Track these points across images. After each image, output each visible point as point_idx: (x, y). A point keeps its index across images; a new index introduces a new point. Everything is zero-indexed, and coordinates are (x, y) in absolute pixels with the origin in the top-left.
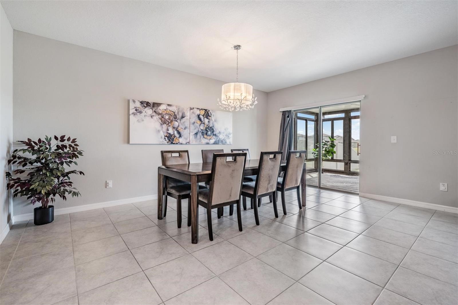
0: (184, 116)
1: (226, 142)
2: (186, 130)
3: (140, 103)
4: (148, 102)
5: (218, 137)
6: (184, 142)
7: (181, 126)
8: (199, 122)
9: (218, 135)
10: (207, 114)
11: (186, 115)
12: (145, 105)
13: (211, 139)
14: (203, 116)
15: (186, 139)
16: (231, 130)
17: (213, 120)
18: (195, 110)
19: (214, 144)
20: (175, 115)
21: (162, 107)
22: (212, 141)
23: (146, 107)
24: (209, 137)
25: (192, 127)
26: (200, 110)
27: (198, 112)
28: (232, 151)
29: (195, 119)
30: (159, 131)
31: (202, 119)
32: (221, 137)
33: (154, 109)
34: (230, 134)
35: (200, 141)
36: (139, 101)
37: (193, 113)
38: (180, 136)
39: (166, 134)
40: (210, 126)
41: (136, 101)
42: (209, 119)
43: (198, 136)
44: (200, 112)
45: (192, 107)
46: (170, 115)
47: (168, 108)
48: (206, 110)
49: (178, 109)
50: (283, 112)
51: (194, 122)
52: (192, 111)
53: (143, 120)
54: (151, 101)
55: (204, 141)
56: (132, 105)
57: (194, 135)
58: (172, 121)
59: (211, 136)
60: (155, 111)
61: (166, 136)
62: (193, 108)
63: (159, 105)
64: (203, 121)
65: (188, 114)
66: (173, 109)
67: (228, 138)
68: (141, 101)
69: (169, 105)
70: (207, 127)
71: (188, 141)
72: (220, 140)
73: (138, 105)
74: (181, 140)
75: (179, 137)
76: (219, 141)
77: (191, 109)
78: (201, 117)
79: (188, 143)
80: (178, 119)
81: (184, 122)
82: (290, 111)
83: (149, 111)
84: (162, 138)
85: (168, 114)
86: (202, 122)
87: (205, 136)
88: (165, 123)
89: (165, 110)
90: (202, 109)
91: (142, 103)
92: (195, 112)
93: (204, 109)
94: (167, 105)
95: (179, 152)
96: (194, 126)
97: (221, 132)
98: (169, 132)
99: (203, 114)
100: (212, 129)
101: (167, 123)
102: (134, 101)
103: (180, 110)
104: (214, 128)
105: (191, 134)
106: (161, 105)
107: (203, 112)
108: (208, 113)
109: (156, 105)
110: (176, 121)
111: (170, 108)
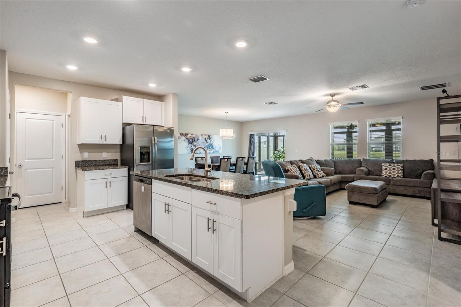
1: (219, 152)
6: (199, 153)
7: (197, 144)
8: (205, 142)
9: (215, 148)
10: (209, 138)
11: (199, 138)
14: (208, 138)
16: (221, 145)
17: (212, 140)
18: (204, 135)
19: (213, 153)
20: (194, 139)
21: (189, 135)
22: (212, 152)
23: (182, 136)
24: (210, 150)
25: (202, 145)
27: (205, 137)
28: (224, 157)
29: (204, 140)
30: (187, 147)
31: (207, 140)
32: (217, 149)
33: (185, 137)
34: (221, 147)
37: (203, 137)
39: (190, 149)
40: (211, 143)
42: (210, 140)
47: (192, 135)
48: (209, 135)
50: (250, 134)
51: (203, 142)
53: (181, 143)
54: (184, 133)
58: (193, 142)
59: (212, 149)
60: (186, 138)
63: (187, 134)
65: (200, 138)
66: (194, 136)
67: (220, 149)
69: (192, 134)
70: (209, 144)
71: (200, 152)
76: (215, 151)
77: (202, 135)
78: (207, 139)
81: (199, 142)
82: (254, 134)
83: (183, 138)
84: (189, 151)
85: (192, 139)
87: (209, 149)
88: (190, 143)
89: (190, 137)
90: (207, 135)
91: (180, 134)
95: (201, 158)
98: (192, 148)
100: (212, 145)
101: (191, 143)
103: (197, 136)
107: (207, 137)
109: (186, 135)
110: (195, 142)
111: (193, 136)
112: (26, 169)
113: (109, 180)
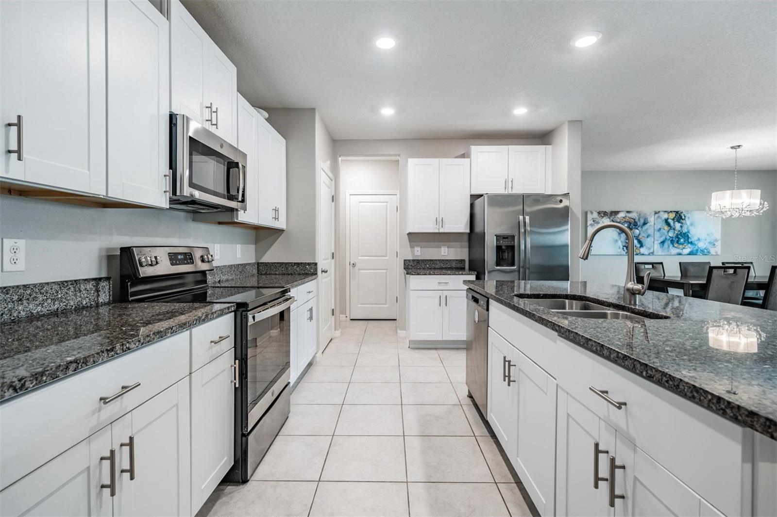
0: (646, 222)
1: (709, 252)
2: (649, 239)
3: (597, 214)
4: (606, 212)
5: (696, 245)
6: (647, 253)
7: (642, 234)
8: (666, 228)
9: (696, 243)
10: (679, 217)
11: (649, 220)
12: (603, 215)
13: (684, 248)
14: (673, 219)
15: (649, 249)
16: (718, 235)
17: (688, 224)
18: (662, 213)
19: (689, 254)
20: (635, 222)
21: (621, 215)
22: (687, 251)
23: (603, 217)
24: (681, 246)
25: (657, 234)
26: (668, 213)
27: (666, 216)
28: (723, 263)
29: (660, 224)
30: (616, 241)
31: (672, 224)
32: (701, 245)
33: (611, 219)
34: (716, 240)
35: (668, 251)
36: (596, 211)
37: (659, 217)
38: (642, 246)
39: (624, 244)
40: (684, 232)
41: (594, 212)
42: (682, 223)
43: (666, 245)
44: (669, 216)
45: (657, 210)
46: (630, 222)
47: (628, 215)
48: (677, 212)
49: (639, 215)
51: (660, 229)
52: (657, 215)
54: (609, 210)
55: (674, 251)
56: (590, 217)
57: (660, 243)
59: (685, 245)
60: (612, 221)
61: (625, 246)
62: (659, 212)
63: (617, 213)
64: (673, 226)
65: (651, 219)
66: (633, 215)
67: (713, 246)
68: (598, 211)
69: (628, 212)
70: (679, 233)
71: (651, 251)
72: (699, 250)
73: (595, 215)
74: (642, 250)
75: (640, 247)
76: (697, 250)
77: (656, 213)
78: (670, 221)
79: (652, 253)
80: (639, 227)
81: (647, 229)
83: (606, 221)
84: (620, 248)
85: (627, 222)
86: (671, 227)
87: (676, 245)
89: (624, 218)
90: (671, 212)
91: (599, 213)
92: (661, 216)
93: (674, 212)
94: (625, 212)
96: (660, 234)
97: (700, 239)
99: (672, 218)
100: (686, 236)
102: (592, 213)
103: (642, 215)
104: (689, 234)
105: (656, 242)
106: (620, 213)
107: (672, 215)
108: (680, 215)
109: (614, 214)
110: (637, 229)
111: (630, 215)
112: (359, 269)
113: (445, 293)
